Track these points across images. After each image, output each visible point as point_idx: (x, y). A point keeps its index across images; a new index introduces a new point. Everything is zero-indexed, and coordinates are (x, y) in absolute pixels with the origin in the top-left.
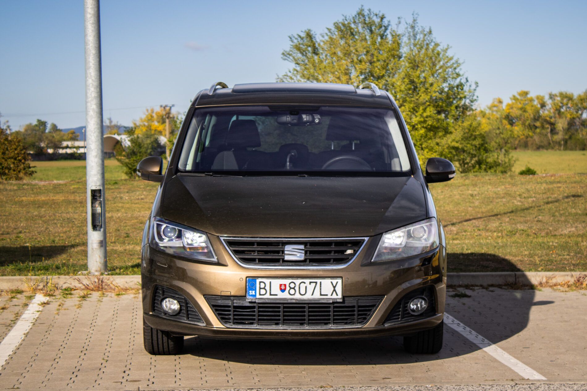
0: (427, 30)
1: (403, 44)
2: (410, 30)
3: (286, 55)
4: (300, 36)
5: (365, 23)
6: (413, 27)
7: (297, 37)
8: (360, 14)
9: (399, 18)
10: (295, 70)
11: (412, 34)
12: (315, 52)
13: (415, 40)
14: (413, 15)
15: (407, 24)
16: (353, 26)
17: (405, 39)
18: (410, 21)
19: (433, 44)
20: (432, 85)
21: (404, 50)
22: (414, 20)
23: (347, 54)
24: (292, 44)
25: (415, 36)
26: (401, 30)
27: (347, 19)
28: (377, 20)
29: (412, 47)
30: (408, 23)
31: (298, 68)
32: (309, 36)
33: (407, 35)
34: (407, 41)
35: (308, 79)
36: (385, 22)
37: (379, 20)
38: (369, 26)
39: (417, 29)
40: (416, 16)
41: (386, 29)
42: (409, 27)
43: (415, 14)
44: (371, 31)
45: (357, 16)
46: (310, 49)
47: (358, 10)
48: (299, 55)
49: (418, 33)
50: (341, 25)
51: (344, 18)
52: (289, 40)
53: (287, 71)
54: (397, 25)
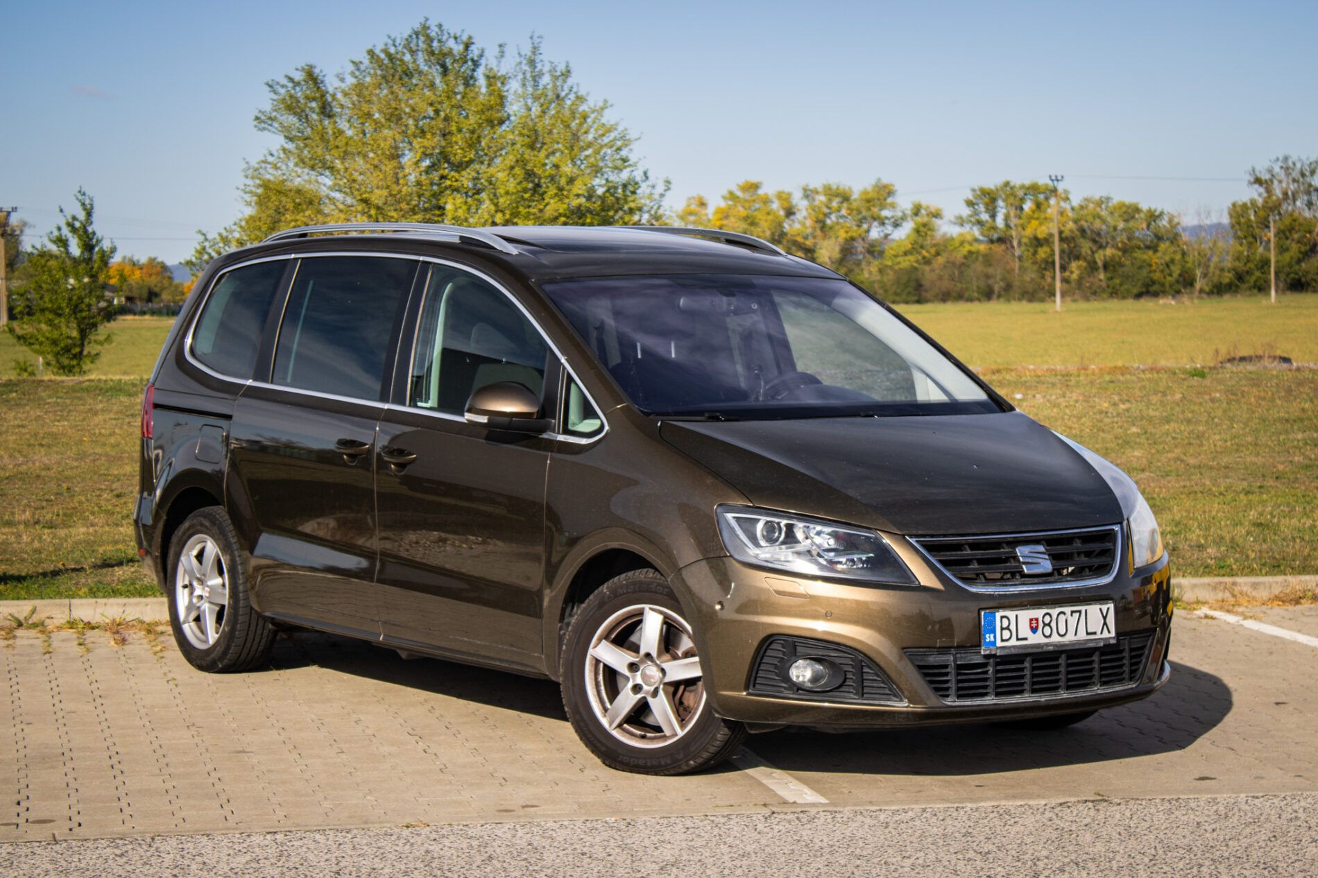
0: (561, 68)
1: (510, 98)
2: (526, 68)
3: (263, 121)
4: (291, 80)
5: (432, 53)
6: (532, 63)
7: (284, 81)
8: (423, 32)
9: (500, 46)
10: (284, 150)
11: (528, 75)
12: (326, 110)
13: (536, 86)
14: (531, 38)
15: (520, 55)
16: (408, 57)
17: (514, 86)
18: (527, 50)
19: (572, 96)
20: (571, 181)
21: (514, 108)
22: (535, 49)
23: (394, 117)
24: (275, 97)
25: (536, 79)
26: (505, 67)
27: (397, 44)
28: (458, 48)
29: (530, 101)
30: (523, 54)
31: (290, 146)
32: (312, 77)
33: (520, 76)
34: (520, 91)
35: (313, 168)
36: (474, 52)
37: (461, 47)
38: (441, 60)
39: (539, 66)
40: (536, 40)
41: (476, 64)
42: (525, 62)
43: (535, 38)
44: (445, 71)
45: (414, 36)
46: (314, 104)
47: (417, 26)
48: (292, 120)
49: (541, 74)
50: (383, 56)
51: (390, 42)
52: (268, 89)
53: (266, 152)
54: (496, 57)
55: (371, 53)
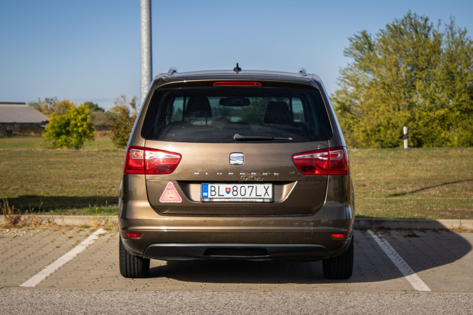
0: (463, 30)
1: (443, 42)
2: (448, 30)
3: (347, 53)
4: (357, 37)
5: (412, 25)
6: (451, 28)
7: (354, 37)
8: (409, 16)
9: (439, 20)
10: (355, 64)
11: (450, 34)
12: (371, 47)
13: (453, 38)
14: (450, 18)
15: (446, 25)
16: (402, 27)
17: (444, 38)
18: (449, 23)
19: (468, 42)
20: (466, 75)
21: (444, 47)
22: (452, 23)
23: (397, 50)
24: (351, 43)
25: (453, 35)
26: (441, 30)
27: (398, 22)
28: (422, 22)
29: (451, 44)
30: (447, 24)
31: (357, 63)
32: (365, 36)
33: (446, 34)
34: (447, 40)
35: (365, 70)
36: (429, 24)
37: (424, 22)
38: (415, 27)
39: (454, 29)
40: (453, 19)
41: (429, 29)
42: (448, 28)
43: (452, 18)
44: (416, 31)
45: (405, 19)
46: (366, 46)
47: (406, 15)
48: (357, 52)
49: (455, 33)
50: (392, 27)
51: (395, 21)
52: (349, 40)
53: (347, 65)
54: (437, 26)
55: (388, 26)
